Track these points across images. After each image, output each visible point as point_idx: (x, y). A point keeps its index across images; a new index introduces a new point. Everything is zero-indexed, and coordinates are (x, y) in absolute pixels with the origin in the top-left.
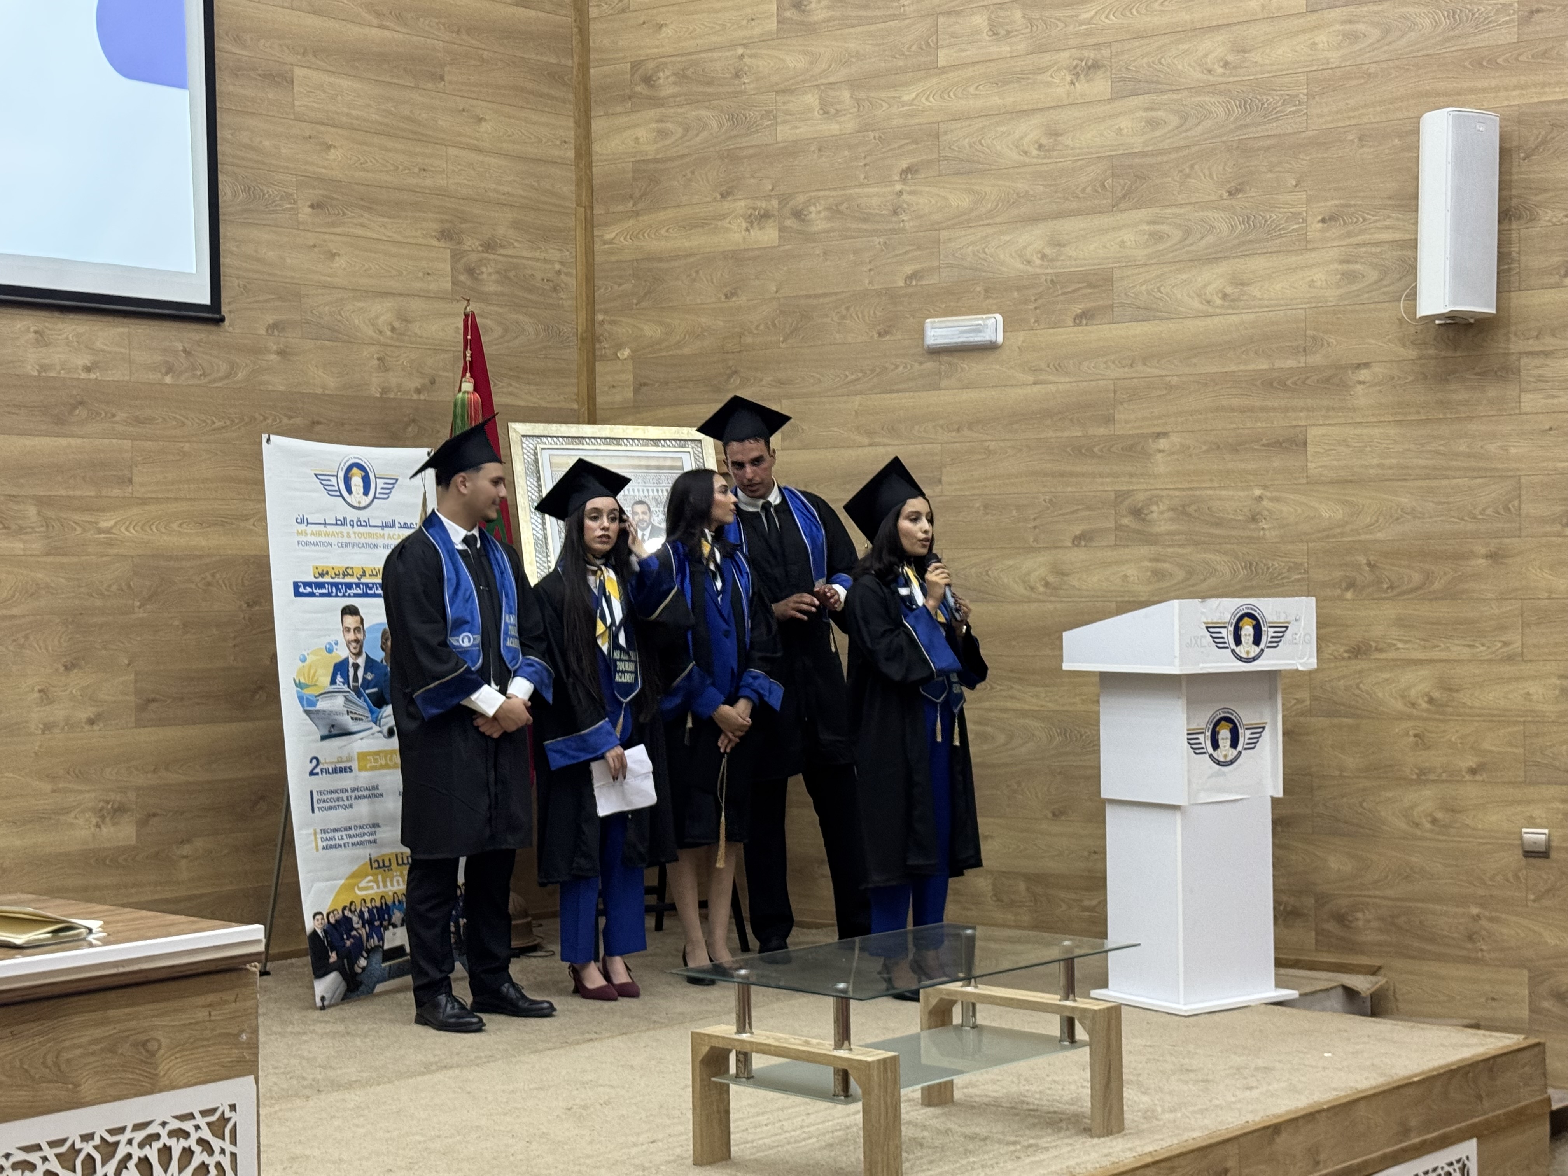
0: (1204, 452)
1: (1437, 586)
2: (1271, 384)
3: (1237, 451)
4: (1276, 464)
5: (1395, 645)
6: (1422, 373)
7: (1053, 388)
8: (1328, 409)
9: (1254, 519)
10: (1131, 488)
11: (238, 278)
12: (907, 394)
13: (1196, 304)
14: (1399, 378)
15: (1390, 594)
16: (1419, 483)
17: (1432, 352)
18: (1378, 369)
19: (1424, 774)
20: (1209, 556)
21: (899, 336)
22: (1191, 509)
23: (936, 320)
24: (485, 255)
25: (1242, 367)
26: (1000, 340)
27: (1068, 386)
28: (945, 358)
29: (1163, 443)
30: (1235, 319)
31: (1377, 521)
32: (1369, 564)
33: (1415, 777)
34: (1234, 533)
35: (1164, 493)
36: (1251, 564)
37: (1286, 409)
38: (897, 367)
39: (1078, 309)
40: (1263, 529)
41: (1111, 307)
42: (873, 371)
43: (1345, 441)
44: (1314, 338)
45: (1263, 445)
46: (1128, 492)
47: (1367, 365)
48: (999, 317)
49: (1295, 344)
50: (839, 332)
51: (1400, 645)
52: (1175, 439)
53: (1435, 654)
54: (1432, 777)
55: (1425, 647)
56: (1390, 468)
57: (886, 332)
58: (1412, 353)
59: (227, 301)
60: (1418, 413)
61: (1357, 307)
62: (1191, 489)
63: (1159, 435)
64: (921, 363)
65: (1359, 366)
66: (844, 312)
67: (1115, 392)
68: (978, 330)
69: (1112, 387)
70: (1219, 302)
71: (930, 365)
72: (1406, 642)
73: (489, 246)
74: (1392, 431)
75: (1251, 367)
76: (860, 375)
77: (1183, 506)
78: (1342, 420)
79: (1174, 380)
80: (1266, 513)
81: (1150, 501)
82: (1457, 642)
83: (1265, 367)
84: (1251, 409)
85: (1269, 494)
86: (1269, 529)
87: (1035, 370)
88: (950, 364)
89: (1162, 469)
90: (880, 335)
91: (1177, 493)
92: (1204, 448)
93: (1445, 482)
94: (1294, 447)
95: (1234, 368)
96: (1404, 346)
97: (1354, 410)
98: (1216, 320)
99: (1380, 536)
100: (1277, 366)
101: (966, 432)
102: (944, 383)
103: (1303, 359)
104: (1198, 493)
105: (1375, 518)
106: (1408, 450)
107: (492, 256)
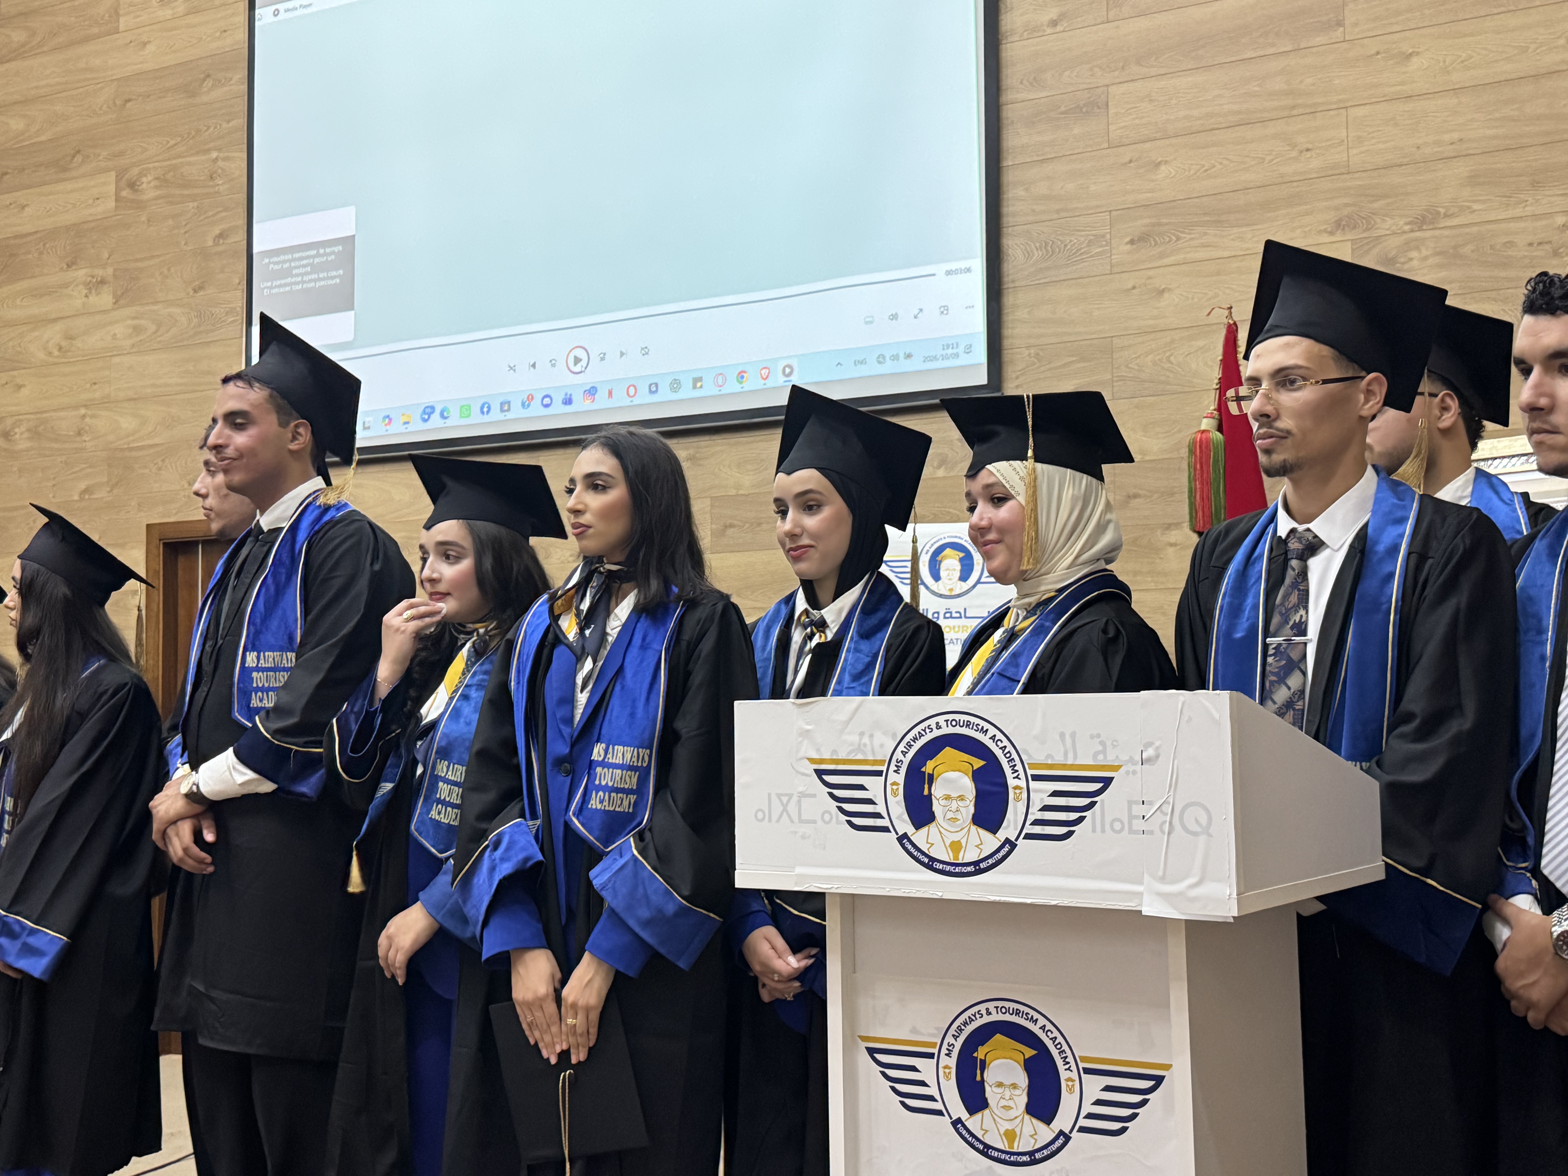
11: (1028, 348)
24: (1418, 234)
59: (1014, 376)
73: (1422, 221)
107: (1428, 234)
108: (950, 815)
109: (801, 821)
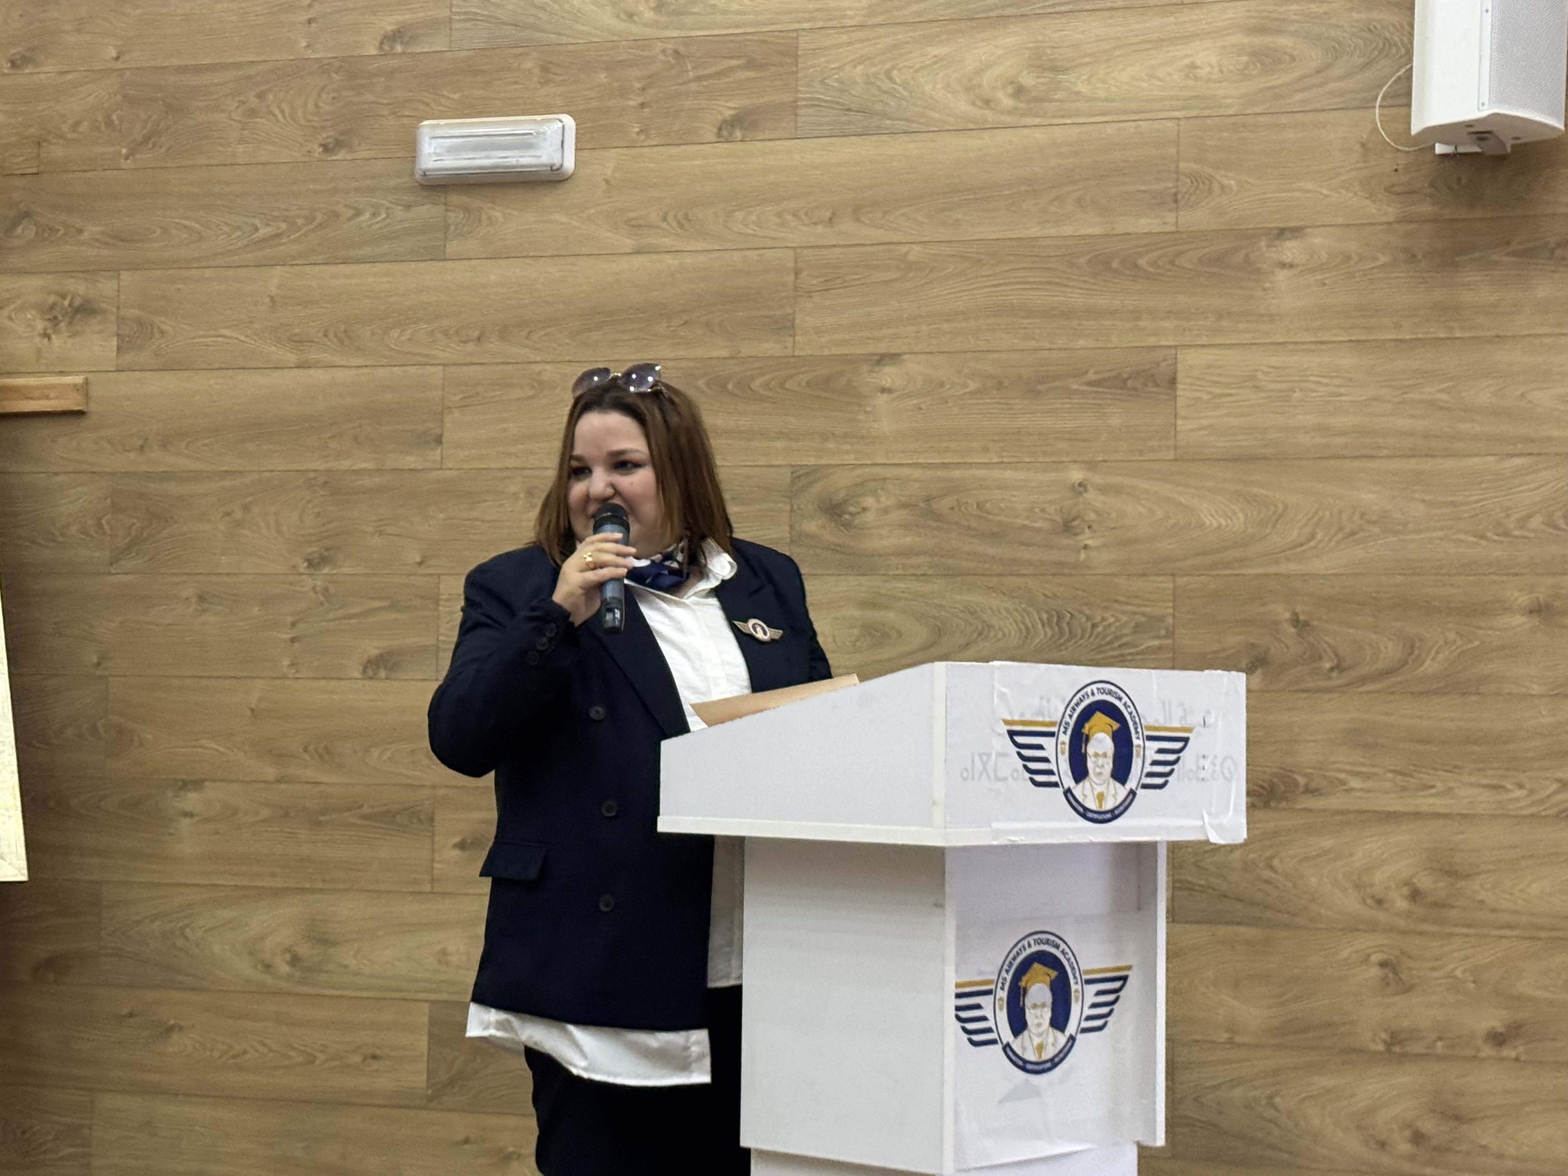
0: (973, 393)
1: (1430, 666)
2: (1107, 265)
3: (1039, 392)
4: (1115, 421)
5: (1343, 783)
6: (1406, 250)
7: (672, 261)
8: (1220, 315)
9: (1067, 527)
10: (823, 462)
12: (377, 268)
13: (962, 105)
14: (1361, 258)
15: (1337, 680)
16: (1396, 464)
17: (1426, 208)
18: (1318, 240)
19: (1401, 1042)
20: (975, 598)
21: (363, 153)
22: (943, 505)
23: (442, 122)
25: (1052, 232)
26: (569, 164)
27: (702, 258)
28: (455, 199)
29: (889, 375)
30: (1039, 135)
31: (1312, 536)
32: (1296, 621)
33: (1381, 1047)
34: (1027, 554)
35: (890, 472)
36: (1060, 617)
37: (1136, 314)
38: (358, 213)
39: (727, 108)
40: (1086, 547)
41: (794, 106)
42: (310, 219)
43: (1253, 378)
44: (1195, 177)
45: (1090, 384)
46: (818, 468)
47: (1296, 232)
48: (569, 121)
49: (1157, 187)
50: (241, 141)
51: (1355, 783)
52: (914, 366)
53: (1424, 803)
54: (1418, 1048)
55: (1404, 789)
56: (1344, 433)
57: (339, 144)
58: (1390, 211)
60: (1397, 326)
61: (1284, 119)
62: (944, 465)
63: (882, 359)
64: (408, 207)
65: (1282, 233)
66: (254, 101)
67: (797, 273)
68: (525, 143)
69: (791, 264)
70: (1008, 102)
71: (426, 211)
72: (1367, 777)
74: (1347, 360)
75: (1068, 230)
76: (284, 226)
77: (928, 499)
78: (1246, 338)
79: (915, 253)
80: (1092, 516)
81: (861, 487)
82: (1467, 779)
83: (1096, 230)
84: (1068, 313)
85: (1098, 479)
86: (1097, 548)
87: (635, 226)
88: (466, 209)
89: (885, 426)
90: (326, 149)
91: (917, 473)
92: (973, 385)
93: (1448, 464)
94: (1151, 388)
95: (1035, 231)
96: (1371, 196)
97: (1272, 318)
98: (1002, 136)
99: (1317, 565)
100: (1120, 229)
101: (494, 345)
102: (453, 247)
103: (1171, 217)
104: (956, 473)
105: (1308, 530)
106: (1376, 399)
108: (1098, 770)
109: (998, 779)
